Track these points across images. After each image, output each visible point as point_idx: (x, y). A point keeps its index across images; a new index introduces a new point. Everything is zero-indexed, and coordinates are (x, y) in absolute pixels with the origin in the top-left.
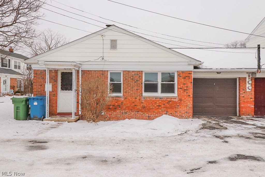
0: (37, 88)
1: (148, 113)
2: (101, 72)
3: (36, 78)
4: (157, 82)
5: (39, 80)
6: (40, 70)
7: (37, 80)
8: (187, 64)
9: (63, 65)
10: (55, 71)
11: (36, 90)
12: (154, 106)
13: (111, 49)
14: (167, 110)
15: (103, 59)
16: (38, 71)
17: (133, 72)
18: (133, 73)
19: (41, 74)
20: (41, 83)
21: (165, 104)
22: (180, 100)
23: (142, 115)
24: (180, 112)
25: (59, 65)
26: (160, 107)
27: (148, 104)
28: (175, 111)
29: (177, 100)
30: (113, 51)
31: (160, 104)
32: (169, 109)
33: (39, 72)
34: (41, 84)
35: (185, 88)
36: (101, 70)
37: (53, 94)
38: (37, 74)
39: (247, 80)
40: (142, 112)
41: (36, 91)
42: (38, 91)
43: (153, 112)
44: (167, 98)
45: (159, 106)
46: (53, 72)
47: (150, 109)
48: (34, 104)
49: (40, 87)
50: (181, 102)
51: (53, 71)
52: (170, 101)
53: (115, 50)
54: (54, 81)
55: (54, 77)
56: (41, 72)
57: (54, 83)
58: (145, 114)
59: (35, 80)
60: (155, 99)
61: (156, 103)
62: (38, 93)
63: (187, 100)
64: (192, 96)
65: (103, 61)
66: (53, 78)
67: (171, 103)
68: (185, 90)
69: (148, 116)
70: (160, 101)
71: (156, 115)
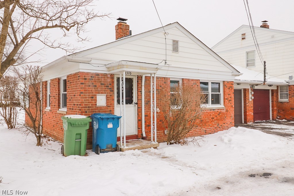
0: (86, 102)
1: (205, 127)
2: (164, 80)
3: (85, 86)
4: (208, 92)
5: (89, 88)
6: (90, 73)
7: (86, 88)
8: (231, 74)
9: (145, 68)
10: (111, 76)
11: (85, 105)
12: (209, 119)
13: (174, 52)
14: (218, 123)
15: (166, 63)
16: (88, 75)
17: (192, 80)
18: (192, 82)
19: (93, 79)
20: (93, 93)
21: (217, 116)
22: (227, 111)
23: (200, 130)
24: (227, 123)
25: (140, 67)
26: (213, 120)
27: (205, 117)
28: (223, 122)
29: (224, 111)
30: (175, 54)
31: (213, 117)
32: (220, 121)
33: (89, 77)
34: (92, 95)
35: (230, 99)
36: (164, 77)
37: (109, 110)
38: (86, 79)
39: (250, 91)
40: (200, 126)
41: (85, 107)
42: (88, 107)
43: (209, 125)
44: (218, 110)
45: (213, 118)
46: (108, 78)
47: (206, 122)
48: (108, 127)
49: (91, 100)
50: (227, 113)
51: (109, 76)
52: (220, 113)
53: (177, 53)
54: (110, 91)
55: (110, 84)
56: (91, 77)
57: (111, 93)
58: (203, 128)
59: (84, 88)
60: (209, 111)
61: (210, 115)
62: (88, 110)
63: (231, 111)
64: (233, 107)
65: (166, 65)
66: (108, 86)
67: (221, 114)
68: (230, 100)
69: (205, 131)
70: (213, 113)
71: (210, 128)
